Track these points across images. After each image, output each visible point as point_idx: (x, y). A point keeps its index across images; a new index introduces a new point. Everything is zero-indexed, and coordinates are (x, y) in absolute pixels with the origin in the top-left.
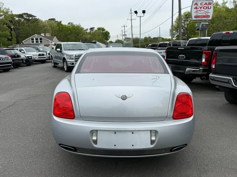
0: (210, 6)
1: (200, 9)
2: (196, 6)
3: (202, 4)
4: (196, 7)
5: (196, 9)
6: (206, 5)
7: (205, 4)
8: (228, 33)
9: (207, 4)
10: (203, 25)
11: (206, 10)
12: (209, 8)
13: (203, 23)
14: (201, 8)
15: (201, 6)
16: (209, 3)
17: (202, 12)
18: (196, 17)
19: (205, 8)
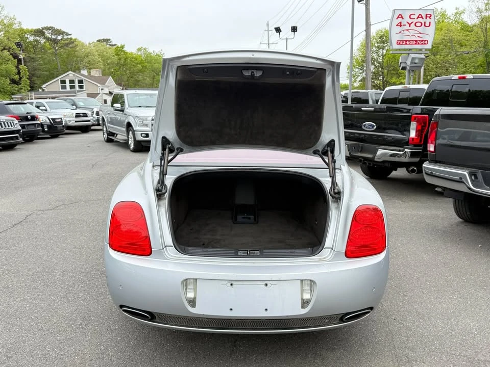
0: (428, 20)
1: (407, 27)
2: (400, 20)
3: (412, 17)
4: (401, 23)
5: (401, 26)
6: (420, 20)
7: (418, 17)
8: (464, 78)
9: (422, 17)
10: (413, 59)
11: (420, 29)
12: (427, 24)
13: (413, 56)
14: (410, 25)
15: (410, 21)
16: (426, 15)
17: (412, 32)
18: (399, 43)
19: (419, 24)
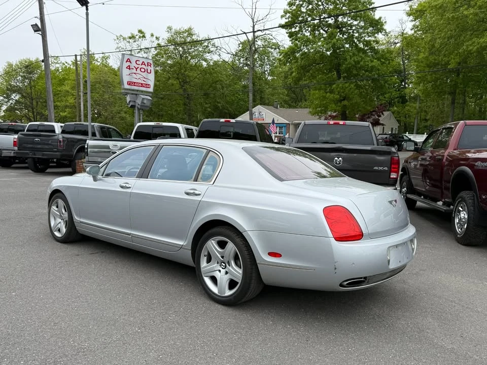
0: (149, 68)
1: (134, 71)
2: (128, 64)
3: (137, 62)
4: (129, 66)
5: (130, 69)
6: (143, 66)
7: (142, 64)
8: (229, 121)
9: (145, 64)
10: (143, 99)
11: (145, 74)
12: (149, 71)
13: (143, 96)
14: (136, 69)
15: (137, 66)
16: (148, 63)
17: (139, 76)
18: (129, 83)
19: (143, 70)
